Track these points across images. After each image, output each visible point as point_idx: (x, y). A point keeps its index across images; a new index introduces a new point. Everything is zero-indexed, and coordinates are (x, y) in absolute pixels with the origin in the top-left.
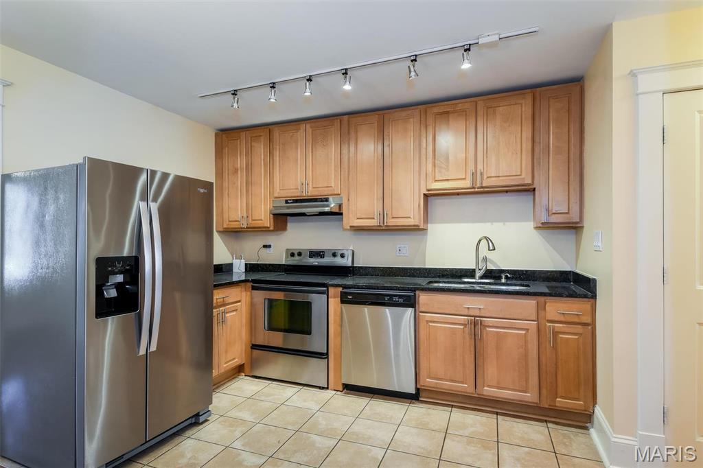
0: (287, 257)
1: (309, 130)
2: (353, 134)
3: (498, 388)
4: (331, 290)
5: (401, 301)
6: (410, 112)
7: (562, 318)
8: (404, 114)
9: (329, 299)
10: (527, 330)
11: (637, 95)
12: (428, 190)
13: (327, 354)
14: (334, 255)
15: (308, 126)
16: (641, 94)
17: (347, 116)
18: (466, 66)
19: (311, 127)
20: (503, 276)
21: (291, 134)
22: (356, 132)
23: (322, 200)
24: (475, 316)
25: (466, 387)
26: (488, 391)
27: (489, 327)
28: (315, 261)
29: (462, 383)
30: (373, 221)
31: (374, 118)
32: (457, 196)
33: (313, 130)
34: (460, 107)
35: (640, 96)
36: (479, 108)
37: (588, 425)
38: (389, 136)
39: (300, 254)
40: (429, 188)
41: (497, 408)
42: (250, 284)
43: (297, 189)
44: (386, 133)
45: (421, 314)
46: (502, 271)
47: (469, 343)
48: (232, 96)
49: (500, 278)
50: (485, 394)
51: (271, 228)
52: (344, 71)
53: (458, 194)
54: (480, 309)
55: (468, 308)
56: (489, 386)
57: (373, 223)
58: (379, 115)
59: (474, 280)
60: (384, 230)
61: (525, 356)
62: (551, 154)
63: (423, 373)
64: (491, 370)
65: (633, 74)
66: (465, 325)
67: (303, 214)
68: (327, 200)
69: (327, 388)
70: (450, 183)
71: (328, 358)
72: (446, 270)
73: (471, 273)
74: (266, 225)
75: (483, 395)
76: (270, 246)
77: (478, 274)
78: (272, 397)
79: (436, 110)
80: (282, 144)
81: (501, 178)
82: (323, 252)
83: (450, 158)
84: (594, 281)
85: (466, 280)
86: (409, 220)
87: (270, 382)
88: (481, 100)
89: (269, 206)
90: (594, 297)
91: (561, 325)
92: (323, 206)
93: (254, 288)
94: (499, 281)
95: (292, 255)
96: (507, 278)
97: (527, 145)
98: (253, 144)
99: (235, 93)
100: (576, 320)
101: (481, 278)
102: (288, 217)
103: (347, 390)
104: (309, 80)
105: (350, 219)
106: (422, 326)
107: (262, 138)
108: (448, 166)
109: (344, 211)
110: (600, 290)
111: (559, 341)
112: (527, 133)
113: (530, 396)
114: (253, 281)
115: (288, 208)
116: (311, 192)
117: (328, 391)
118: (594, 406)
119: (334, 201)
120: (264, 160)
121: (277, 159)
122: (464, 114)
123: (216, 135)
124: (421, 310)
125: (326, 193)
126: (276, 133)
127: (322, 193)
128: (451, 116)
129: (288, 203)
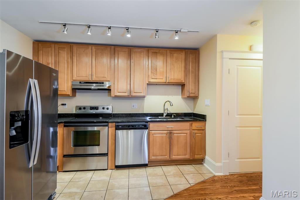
0: (76, 110)
1: (94, 50)
2: (116, 55)
3: (177, 155)
4: (110, 124)
5: (143, 126)
6: (142, 50)
7: (197, 129)
8: (139, 50)
9: (109, 129)
10: (187, 133)
11: (223, 58)
12: (149, 82)
13: (107, 154)
14: (103, 108)
15: (93, 48)
16: (224, 58)
17: (113, 46)
18: (177, 38)
19: (95, 48)
20: (173, 115)
21: (84, 50)
22: (118, 54)
23: (100, 83)
24: (170, 131)
25: (167, 157)
26: (174, 157)
27: (175, 134)
28: (94, 112)
29: (165, 156)
30: (126, 93)
31: (126, 50)
32: (156, 85)
33: (96, 50)
34: (161, 51)
35: (224, 59)
36: (168, 53)
37: (202, 163)
38: (133, 58)
39: (84, 108)
40: (149, 81)
41: (175, 163)
42: (63, 124)
43: (87, 77)
44: (131, 56)
45: (150, 131)
46: (173, 114)
47: (168, 140)
48: (63, 27)
49: (172, 116)
50: (173, 158)
51: (71, 95)
52: (127, 28)
53: (157, 84)
54: (172, 127)
55: (168, 128)
56: (174, 155)
57: (126, 94)
58: (128, 48)
59: (163, 117)
60: (130, 97)
61: (186, 143)
62: (190, 73)
63: (151, 155)
64: (175, 150)
65: (222, 52)
66: (166, 134)
67: (90, 89)
68: (103, 83)
69: (107, 169)
70: (157, 80)
71: (108, 155)
72: (152, 114)
73: (162, 115)
74: (67, 94)
75: (172, 159)
76: (65, 104)
77: (165, 115)
78: (82, 179)
79: (152, 51)
80: (78, 54)
81: (175, 80)
82: (97, 107)
83: (158, 70)
84: (206, 115)
85: (160, 117)
86: (141, 94)
87: (76, 172)
88: (169, 50)
89: (70, 84)
90: (206, 121)
91: (196, 131)
92: (101, 86)
93: (65, 126)
94: (171, 117)
95: (80, 109)
96: (174, 116)
97: (183, 69)
98: (60, 51)
99: (65, 25)
100: (201, 129)
101: (166, 116)
102: (77, 90)
103: (116, 168)
104: (110, 28)
105: (114, 93)
106: (151, 136)
107: (66, 49)
108: (157, 73)
109: (112, 89)
110: (208, 118)
111: (196, 136)
112: (183, 65)
113: (187, 157)
114: (65, 122)
115: (81, 86)
116: (94, 79)
117: (108, 170)
118: (205, 156)
119: (108, 84)
120: (67, 60)
121: (75, 60)
122: (162, 54)
123: (34, 43)
124: (150, 130)
125: (102, 80)
126: (75, 48)
127: (101, 80)
128: (158, 54)
129: (81, 83)
